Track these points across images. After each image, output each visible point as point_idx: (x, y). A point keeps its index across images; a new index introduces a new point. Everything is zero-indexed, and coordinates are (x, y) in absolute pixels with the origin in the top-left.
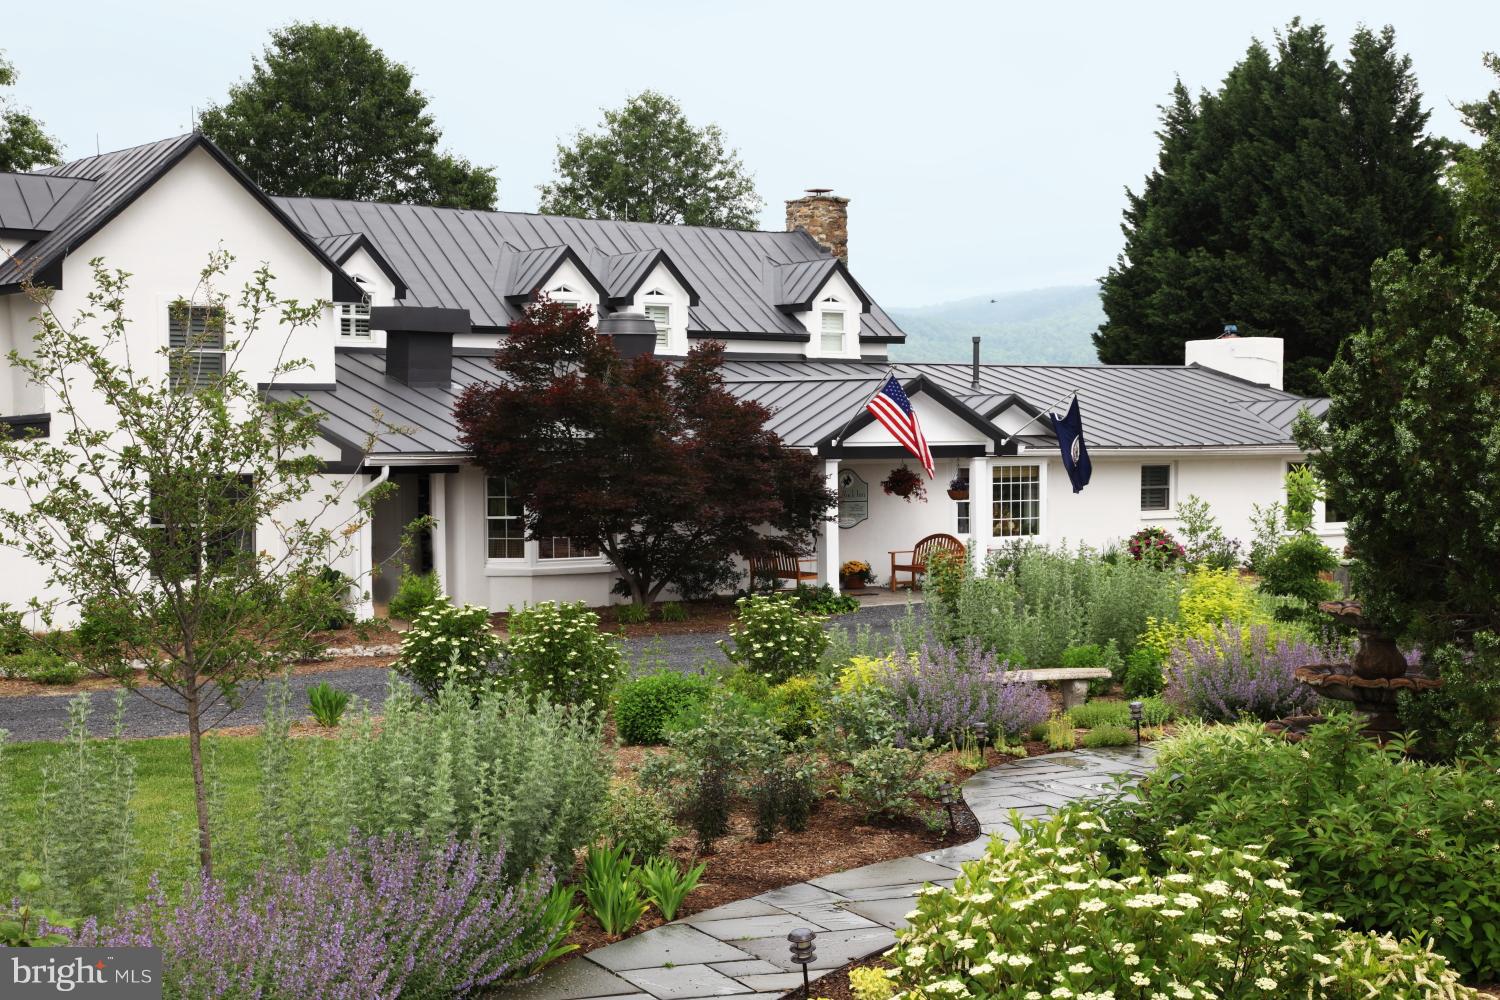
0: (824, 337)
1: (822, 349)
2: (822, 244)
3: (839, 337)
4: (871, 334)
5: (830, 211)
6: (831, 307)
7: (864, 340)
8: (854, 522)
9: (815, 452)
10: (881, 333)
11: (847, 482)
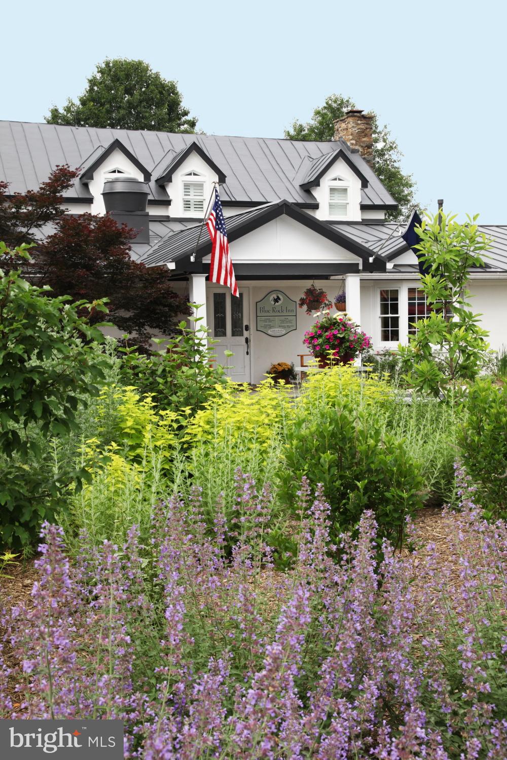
0: (331, 206)
1: (330, 214)
2: (354, 147)
3: (345, 206)
4: (370, 203)
5: (358, 124)
6: (337, 184)
7: (364, 208)
8: (284, 332)
9: (172, 266)
10: (378, 202)
11: (277, 300)
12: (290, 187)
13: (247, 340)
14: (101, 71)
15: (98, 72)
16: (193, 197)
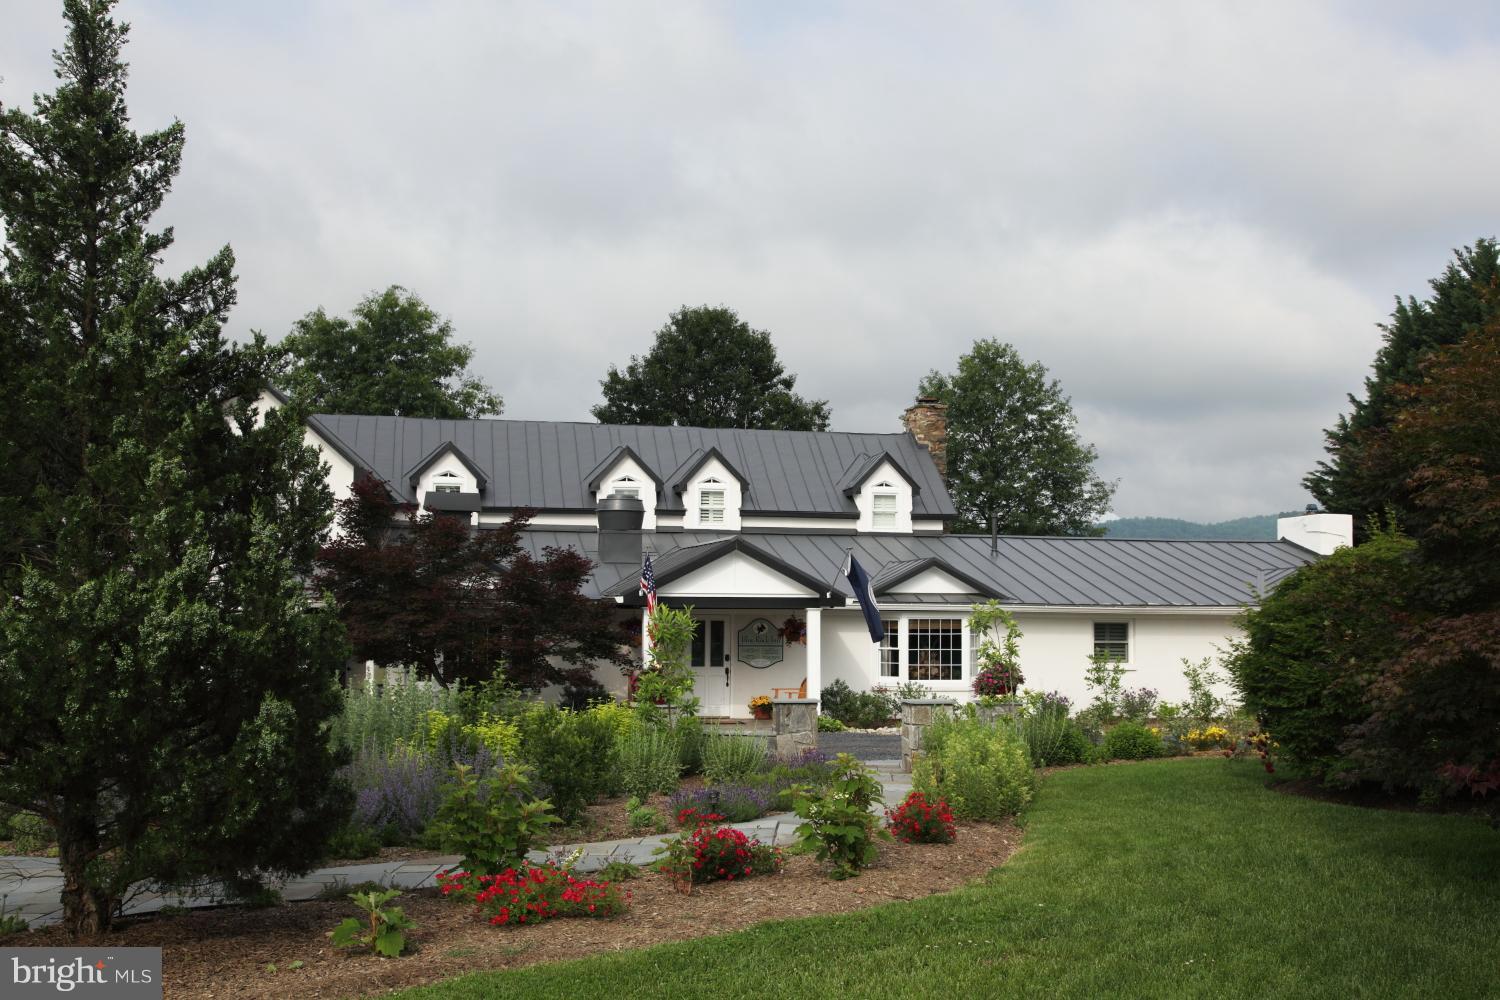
0: (872, 514)
1: (874, 525)
3: (891, 515)
4: (923, 511)
5: (927, 416)
6: (881, 491)
7: (915, 518)
8: (769, 663)
9: (620, 600)
10: (934, 511)
11: (761, 629)
12: (830, 490)
13: (727, 671)
14: (676, 322)
15: (673, 323)
16: (712, 504)
